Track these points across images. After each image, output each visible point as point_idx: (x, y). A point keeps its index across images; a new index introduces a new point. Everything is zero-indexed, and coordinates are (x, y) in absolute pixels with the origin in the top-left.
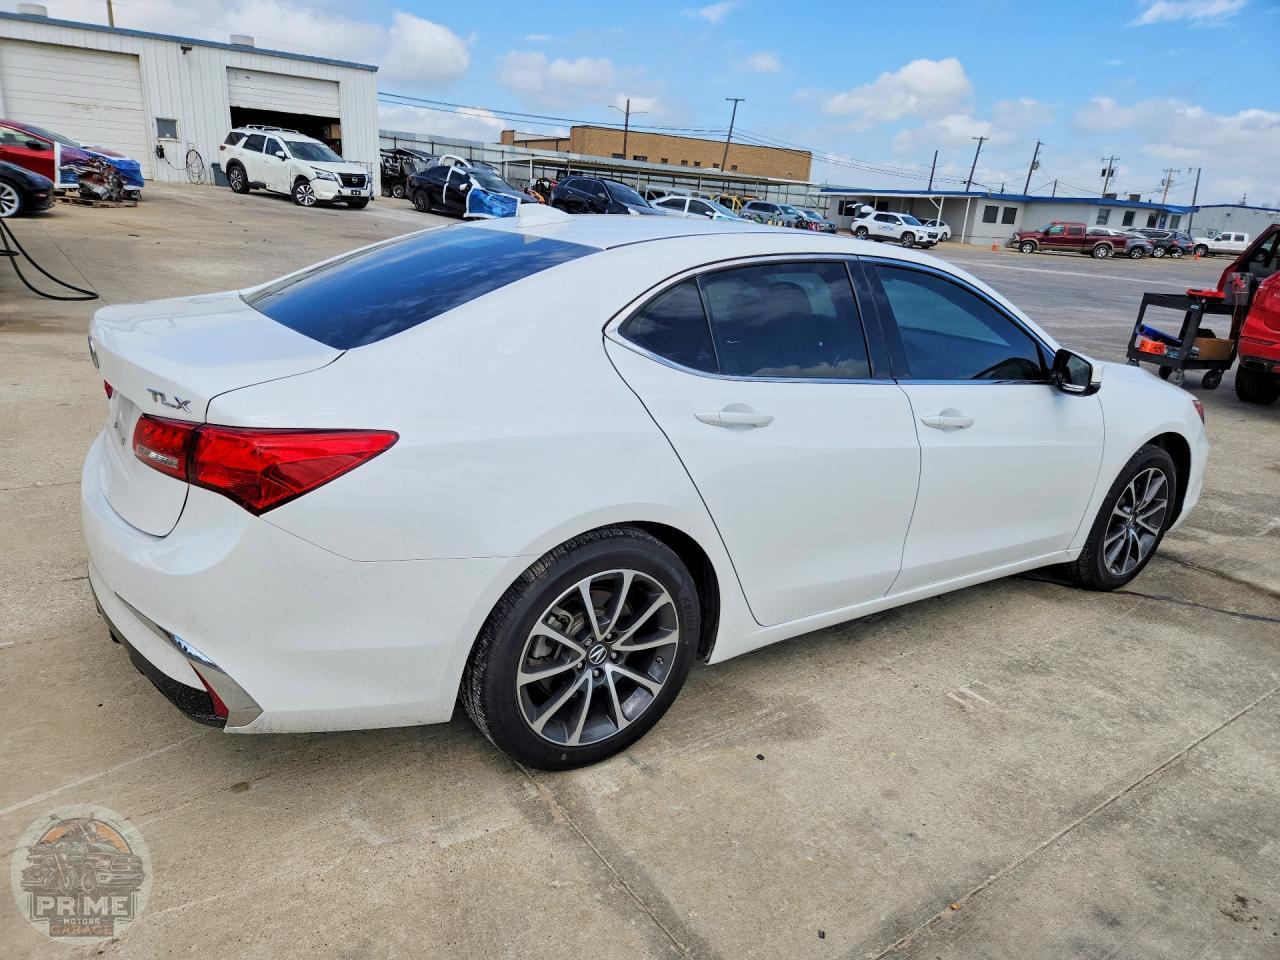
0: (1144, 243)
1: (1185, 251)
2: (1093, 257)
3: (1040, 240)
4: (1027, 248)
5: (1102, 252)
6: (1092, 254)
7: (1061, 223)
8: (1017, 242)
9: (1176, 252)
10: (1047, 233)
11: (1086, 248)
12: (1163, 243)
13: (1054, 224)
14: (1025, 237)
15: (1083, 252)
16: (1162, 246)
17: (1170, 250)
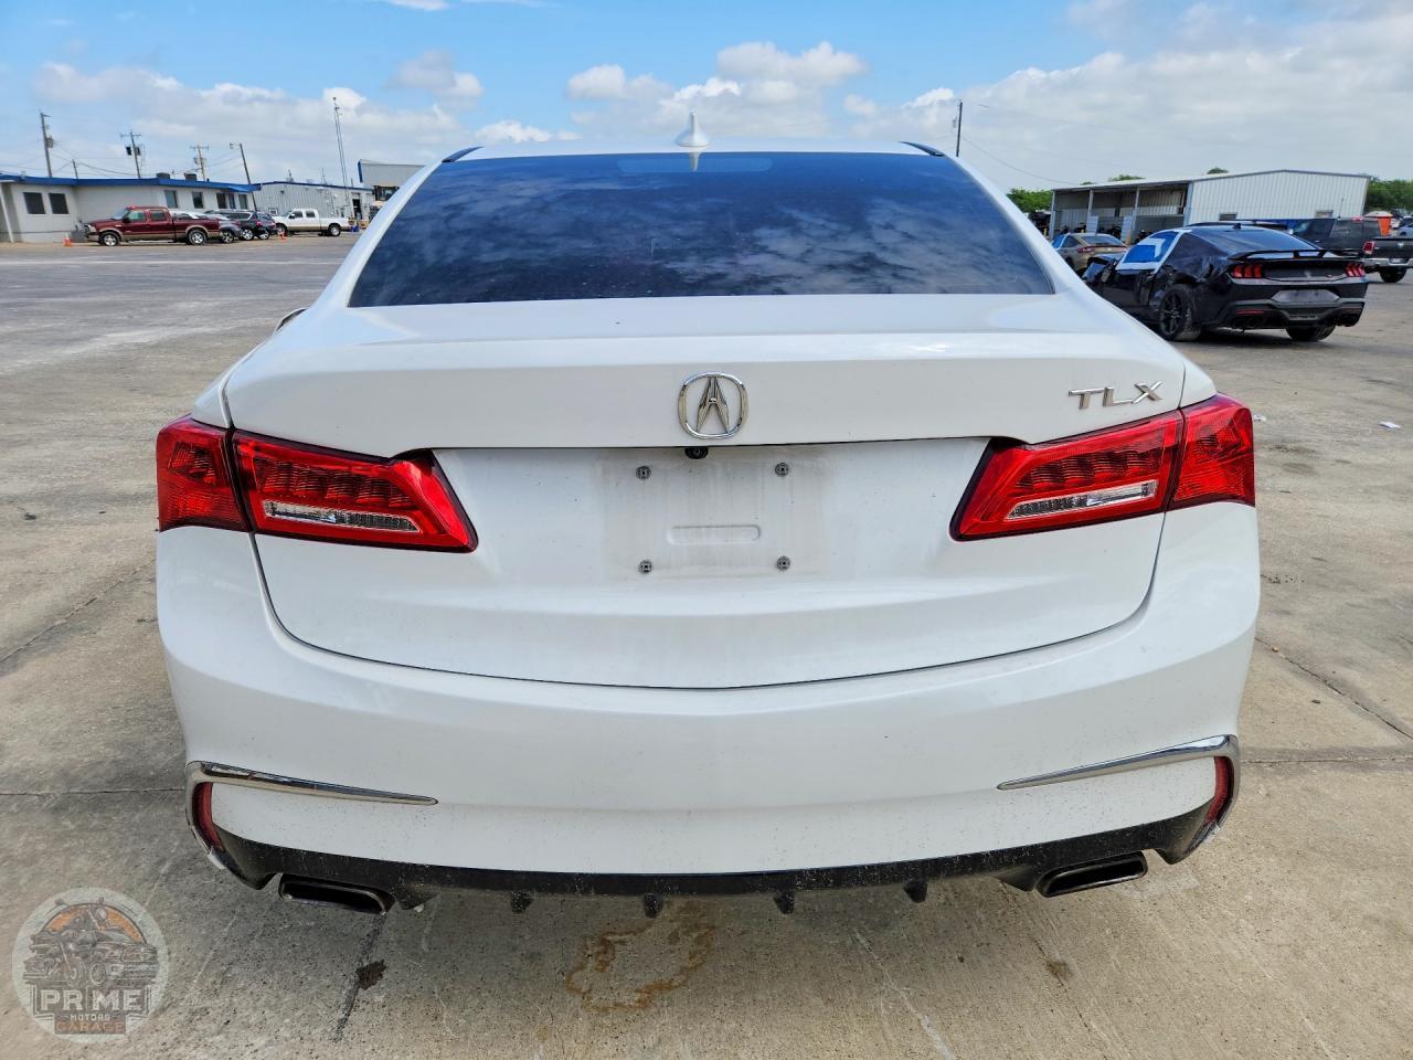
0: (230, 225)
1: (271, 231)
2: (191, 244)
3: (122, 229)
4: (110, 240)
5: (198, 239)
6: (187, 241)
7: (137, 208)
8: (93, 234)
9: (263, 232)
10: (126, 220)
11: (178, 235)
12: (248, 224)
13: (130, 209)
14: (102, 227)
15: (176, 240)
16: (248, 228)
17: (257, 232)
